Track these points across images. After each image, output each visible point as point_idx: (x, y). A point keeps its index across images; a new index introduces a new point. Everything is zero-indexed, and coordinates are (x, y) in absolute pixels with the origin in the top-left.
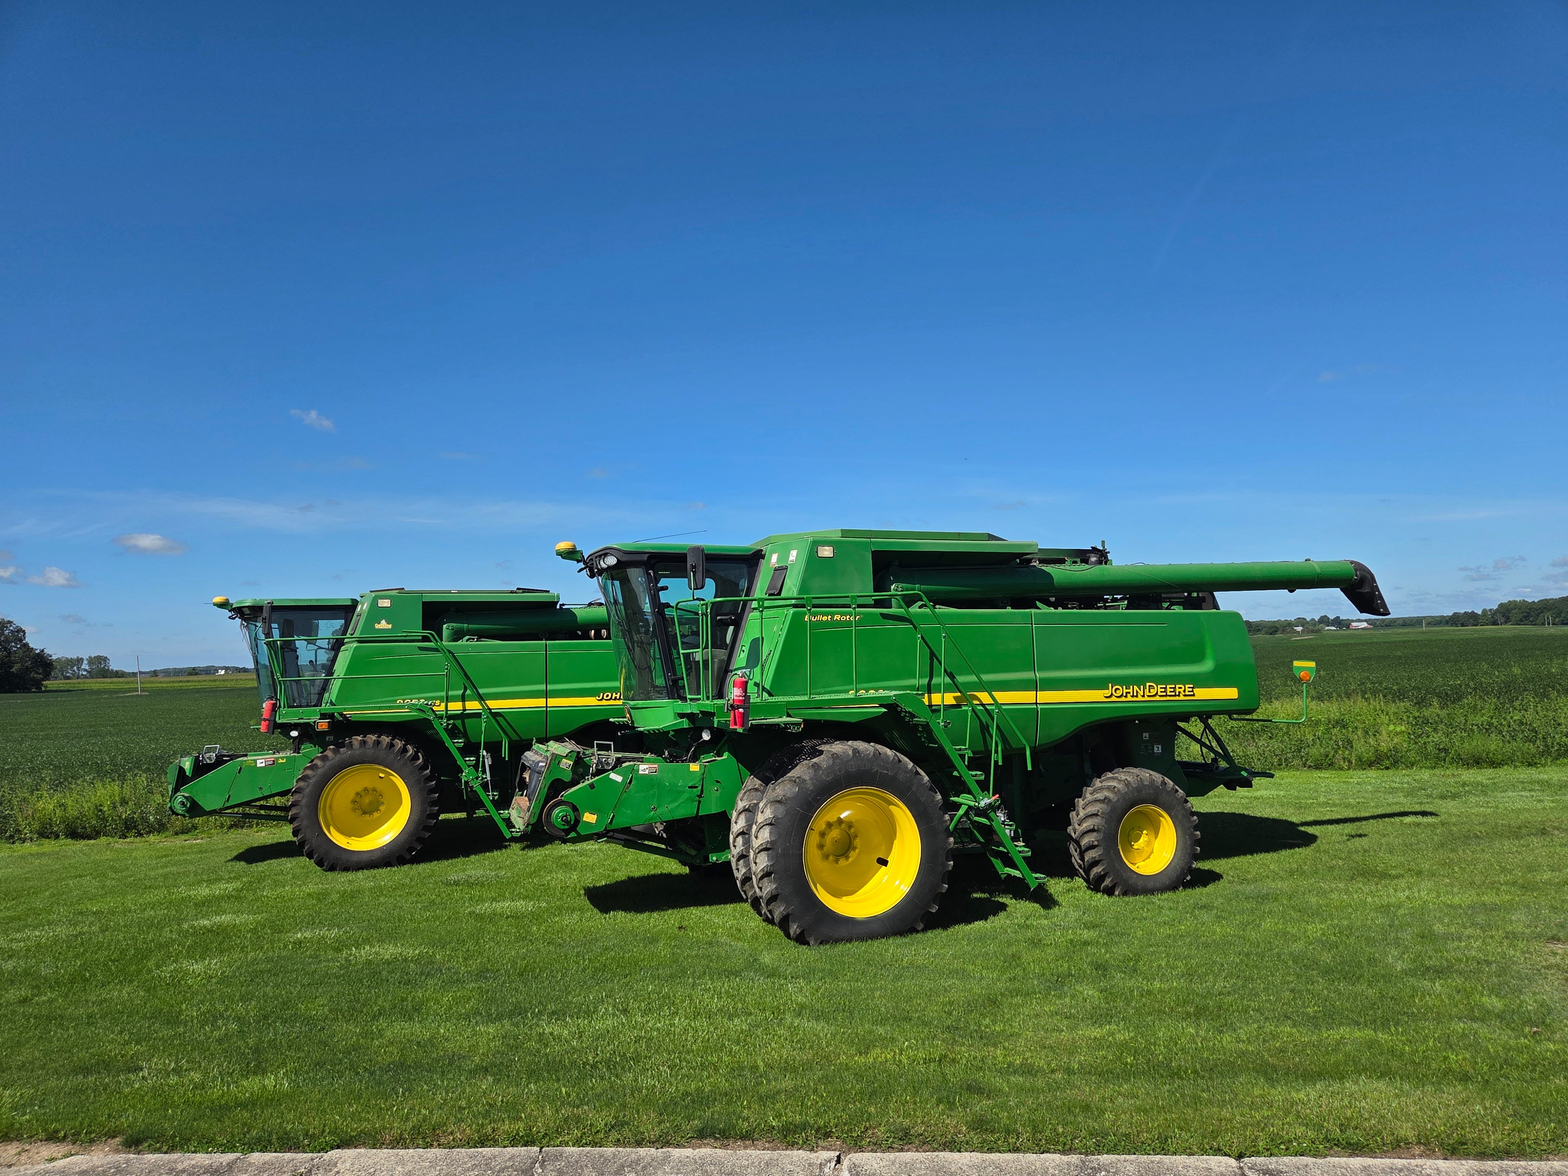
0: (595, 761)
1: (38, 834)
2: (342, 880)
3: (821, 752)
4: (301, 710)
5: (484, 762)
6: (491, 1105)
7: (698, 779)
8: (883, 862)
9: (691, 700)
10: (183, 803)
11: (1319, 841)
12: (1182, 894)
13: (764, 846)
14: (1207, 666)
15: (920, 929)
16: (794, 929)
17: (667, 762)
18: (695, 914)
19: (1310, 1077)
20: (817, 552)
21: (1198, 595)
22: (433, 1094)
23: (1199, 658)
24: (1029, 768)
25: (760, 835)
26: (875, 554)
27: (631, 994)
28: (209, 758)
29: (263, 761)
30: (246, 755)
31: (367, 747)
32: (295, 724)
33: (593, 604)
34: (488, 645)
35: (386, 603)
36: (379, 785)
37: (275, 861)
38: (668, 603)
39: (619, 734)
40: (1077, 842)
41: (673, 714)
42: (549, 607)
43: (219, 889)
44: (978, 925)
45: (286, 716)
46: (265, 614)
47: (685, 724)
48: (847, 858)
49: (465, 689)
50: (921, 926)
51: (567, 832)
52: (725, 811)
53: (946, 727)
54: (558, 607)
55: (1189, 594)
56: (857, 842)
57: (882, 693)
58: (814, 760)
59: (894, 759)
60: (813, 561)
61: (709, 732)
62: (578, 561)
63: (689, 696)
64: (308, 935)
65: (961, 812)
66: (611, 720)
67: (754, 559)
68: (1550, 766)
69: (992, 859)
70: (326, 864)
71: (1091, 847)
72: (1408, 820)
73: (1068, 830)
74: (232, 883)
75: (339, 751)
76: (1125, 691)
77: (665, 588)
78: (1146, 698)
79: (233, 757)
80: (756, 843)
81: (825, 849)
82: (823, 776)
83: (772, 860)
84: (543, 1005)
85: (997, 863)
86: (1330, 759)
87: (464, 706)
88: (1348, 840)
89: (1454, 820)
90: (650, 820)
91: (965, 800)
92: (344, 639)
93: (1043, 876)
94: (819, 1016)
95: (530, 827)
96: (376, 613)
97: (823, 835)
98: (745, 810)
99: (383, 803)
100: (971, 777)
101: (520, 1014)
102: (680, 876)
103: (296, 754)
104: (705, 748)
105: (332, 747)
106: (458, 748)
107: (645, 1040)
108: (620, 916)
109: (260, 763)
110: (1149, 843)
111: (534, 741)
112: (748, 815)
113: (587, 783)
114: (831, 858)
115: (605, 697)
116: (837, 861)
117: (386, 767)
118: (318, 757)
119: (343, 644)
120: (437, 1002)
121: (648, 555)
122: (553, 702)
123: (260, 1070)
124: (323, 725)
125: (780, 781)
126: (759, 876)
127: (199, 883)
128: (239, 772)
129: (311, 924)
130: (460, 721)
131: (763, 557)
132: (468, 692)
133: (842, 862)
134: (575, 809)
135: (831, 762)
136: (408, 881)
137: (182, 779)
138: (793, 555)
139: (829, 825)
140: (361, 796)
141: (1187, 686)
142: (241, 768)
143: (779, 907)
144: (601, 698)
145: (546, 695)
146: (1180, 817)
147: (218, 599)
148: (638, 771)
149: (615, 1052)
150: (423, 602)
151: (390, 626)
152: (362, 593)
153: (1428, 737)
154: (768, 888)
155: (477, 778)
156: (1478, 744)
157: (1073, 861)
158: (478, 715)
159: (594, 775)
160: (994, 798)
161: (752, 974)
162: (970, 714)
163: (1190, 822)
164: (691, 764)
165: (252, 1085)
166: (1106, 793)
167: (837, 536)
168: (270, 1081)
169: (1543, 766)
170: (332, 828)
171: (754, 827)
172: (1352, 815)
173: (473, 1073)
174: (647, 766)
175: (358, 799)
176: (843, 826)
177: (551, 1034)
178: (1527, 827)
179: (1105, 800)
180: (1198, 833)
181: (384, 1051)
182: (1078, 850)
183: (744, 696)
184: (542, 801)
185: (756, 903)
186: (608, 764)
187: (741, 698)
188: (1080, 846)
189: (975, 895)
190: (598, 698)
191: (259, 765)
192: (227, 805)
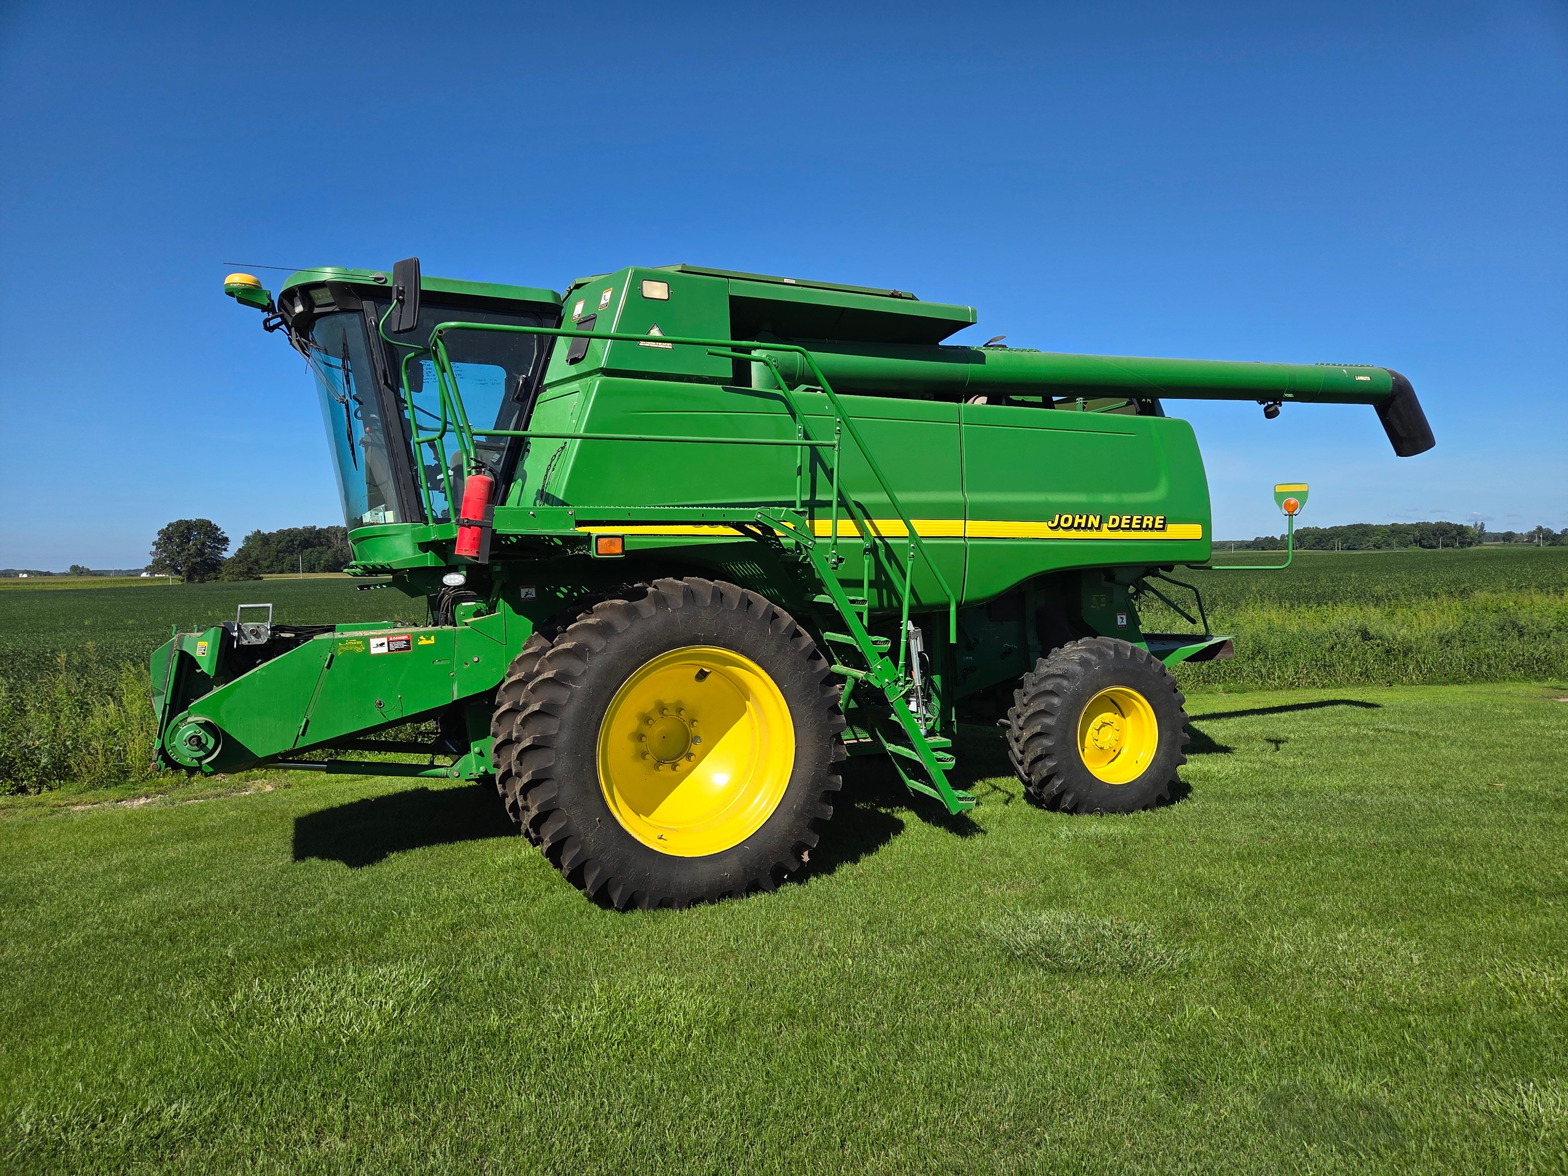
5: (908, 647)
10: (197, 741)
28: (255, 634)
29: (385, 640)
30: (332, 629)
35: (658, 290)
70: (614, 897)
75: (639, 613)
79: (304, 634)
96: (641, 310)
103: (451, 627)
105: (620, 602)
109: (377, 646)
115: (1062, 524)
119: (541, 388)
122: (974, 528)
137: (190, 681)
140: (653, 723)
142: (332, 656)
144: (1055, 524)
145: (966, 513)
147: (236, 279)
150: (731, 297)
151: (669, 343)
155: (896, 681)
170: (622, 802)
175: (646, 730)
190: (1050, 524)
191: (374, 651)
192: (303, 742)
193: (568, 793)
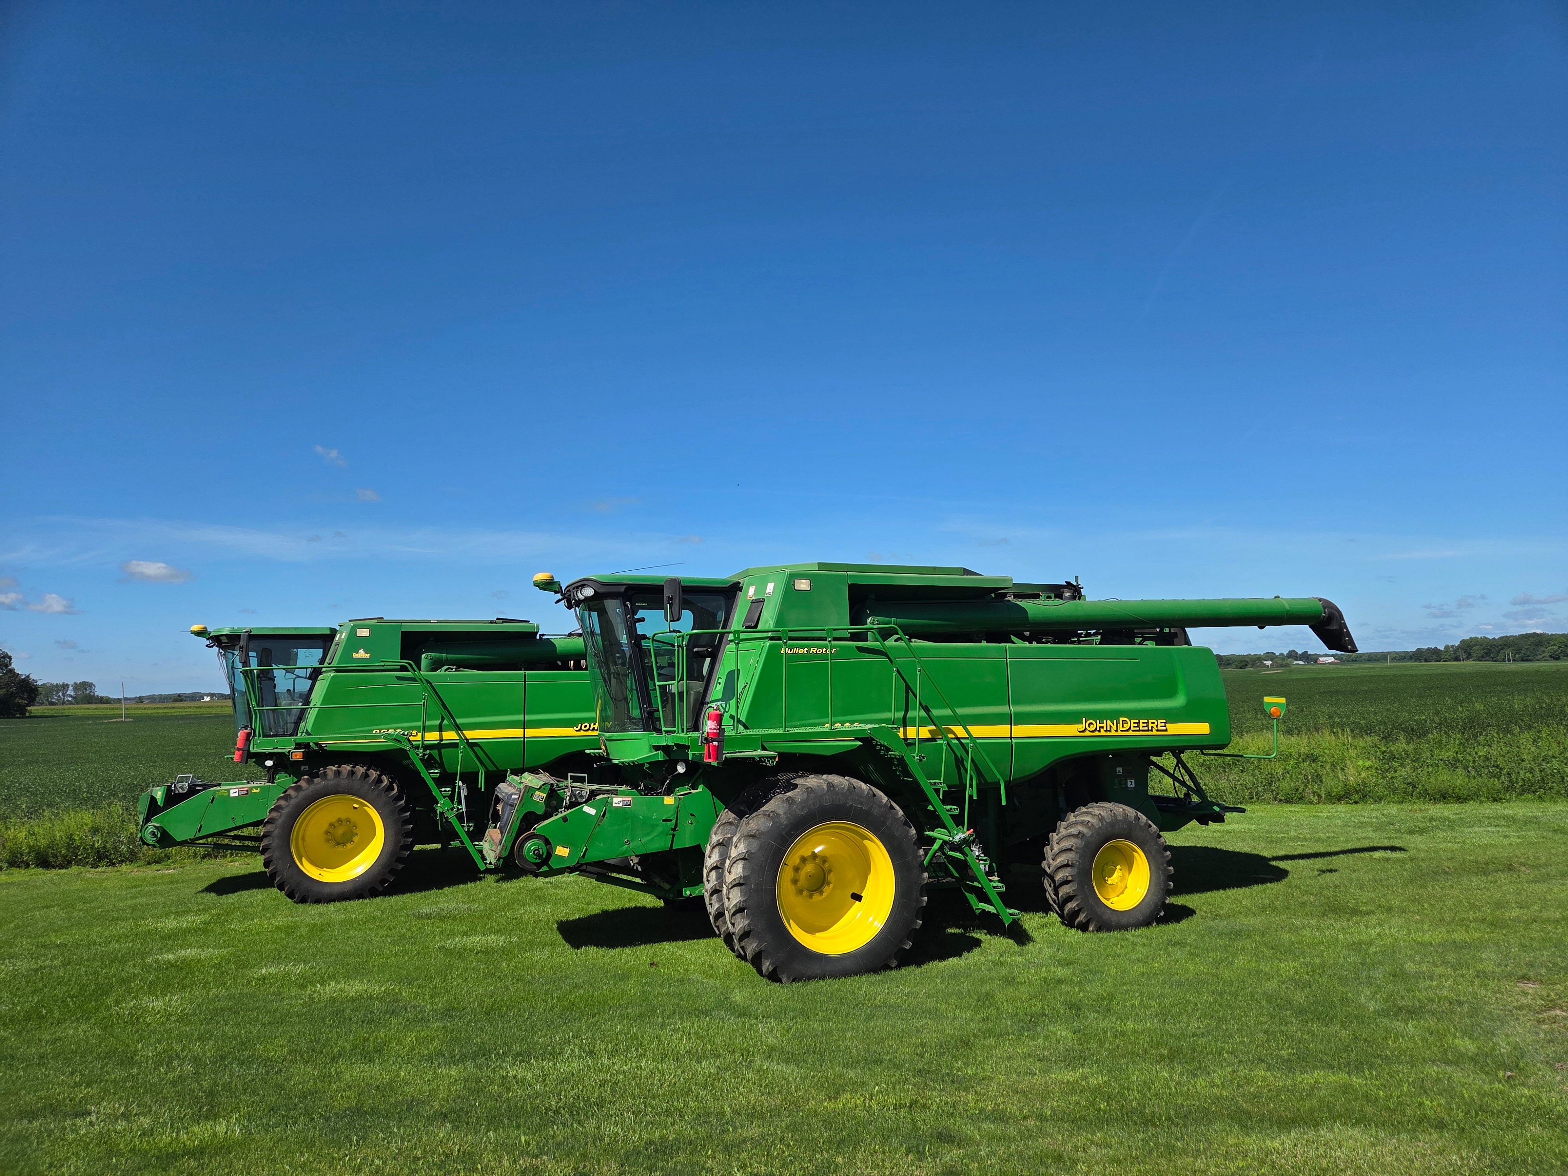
0: (569, 794)
1: (9, 863)
2: (312, 912)
3: (796, 786)
4: (276, 739)
5: (459, 793)
6: (447, 1156)
7: (672, 812)
8: (857, 897)
9: (666, 732)
10: (153, 834)
11: (1290, 876)
12: (1156, 931)
13: (737, 882)
14: (1179, 701)
15: (893, 966)
16: (766, 966)
17: (642, 795)
18: (668, 949)
19: (1285, 1124)
20: (794, 585)
21: (1170, 630)
22: (388, 1142)
23: (1171, 694)
24: (1004, 803)
25: (733, 870)
26: (852, 588)
27: (598, 1035)
28: (182, 788)
29: (237, 790)
30: (219, 785)
31: (341, 777)
32: (270, 753)
33: (573, 635)
34: (467, 674)
35: (364, 632)
36: (353, 816)
37: (246, 892)
38: (644, 635)
39: (595, 765)
40: (1052, 878)
41: (648, 747)
42: (529, 637)
43: (185, 922)
44: (952, 961)
45: (260, 746)
46: (242, 643)
47: (660, 756)
48: (821, 893)
49: (443, 719)
50: (894, 963)
51: (539, 866)
52: (699, 845)
53: (921, 761)
54: (538, 637)
55: (1161, 630)
56: (832, 877)
57: (858, 726)
58: (788, 794)
59: (868, 793)
60: (790, 594)
61: (684, 764)
62: (556, 592)
63: (664, 729)
64: (272, 970)
65: (936, 846)
66: (587, 751)
67: (731, 591)
68: (1514, 801)
69: (967, 894)
70: (297, 896)
71: (1066, 882)
72: (1377, 855)
73: (1043, 865)
74: (200, 915)
75: (313, 781)
76: (1099, 725)
77: (642, 620)
78: (1119, 733)
79: (205, 787)
80: (729, 878)
81: (799, 884)
82: (797, 811)
83: (745, 895)
84: (507, 1046)
85: (972, 898)
86: (1300, 793)
87: (441, 736)
88: (1319, 875)
89: (1422, 855)
90: (623, 853)
91: (939, 834)
92: (322, 668)
93: (1017, 912)
94: (790, 1058)
95: (501, 861)
96: (354, 642)
97: (797, 869)
98: (719, 844)
99: (357, 834)
100: (946, 811)
101: (484, 1055)
102: (654, 910)
103: (270, 784)
104: (680, 780)
105: (306, 777)
106: (433, 779)
107: (610, 1084)
108: (592, 951)
109: (234, 793)
110: (1122, 878)
111: (509, 773)
112: (722, 849)
113: (560, 815)
114: (805, 893)
115: (583, 728)
116: (811, 896)
117: (360, 797)
118: (291, 787)
119: (321, 673)
120: (399, 1042)
121: (626, 586)
122: (531, 732)
123: (212, 1115)
124: (298, 755)
125: (754, 815)
126: (732, 912)
127: (167, 915)
128: (212, 802)
129: (277, 958)
130: (436, 751)
131: (740, 589)
132: (445, 722)
133: (816, 897)
134: (547, 842)
135: (805, 795)
136: (379, 914)
137: (153, 809)
138: (771, 586)
139: (804, 860)
140: (335, 827)
141: (1160, 721)
142: (213, 798)
143: (751, 944)
144: (579, 728)
145: (524, 725)
146: (1153, 852)
147: (196, 627)
148: (612, 803)
149: (578, 1097)
150: (402, 632)
151: (368, 656)
152: (341, 622)
153: (1396, 771)
154: (741, 924)
155: (452, 809)
156: (1444, 778)
157: (1048, 896)
158: (455, 745)
159: (567, 808)
160: (968, 833)
161: (723, 1012)
162: (944, 748)
163: (1163, 857)
164: (665, 797)
165: (202, 1132)
166: (1080, 828)
167: (814, 569)
168: (221, 1128)
169: (1508, 801)
170: (304, 860)
171: (728, 862)
172: (1322, 850)
173: (431, 1120)
174: (621, 799)
175: (331, 830)
176: (818, 860)
177: (515, 1077)
178: (1494, 864)
179: (1080, 835)
180: (1171, 868)
181: (342, 1095)
182: (1052, 885)
183: (719, 729)
184: (514, 835)
185: (728, 939)
186: (582, 797)
187: (715, 731)
188: (1054, 881)
189: (950, 931)
190: (575, 728)
191: (232, 795)
192: (199, 835)
193: (277, 854)
